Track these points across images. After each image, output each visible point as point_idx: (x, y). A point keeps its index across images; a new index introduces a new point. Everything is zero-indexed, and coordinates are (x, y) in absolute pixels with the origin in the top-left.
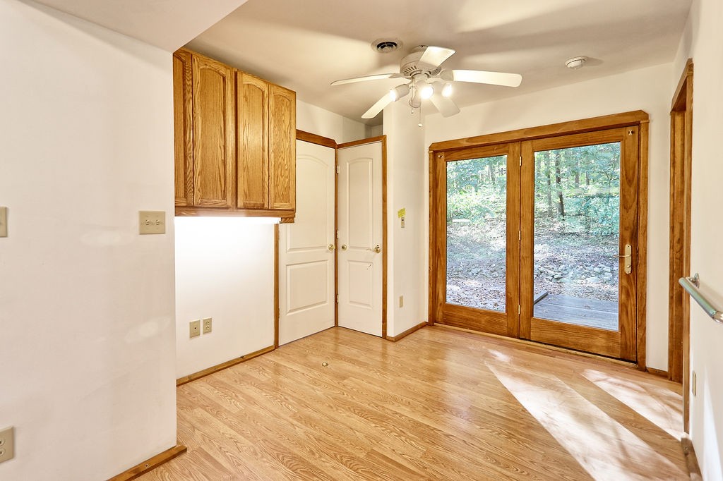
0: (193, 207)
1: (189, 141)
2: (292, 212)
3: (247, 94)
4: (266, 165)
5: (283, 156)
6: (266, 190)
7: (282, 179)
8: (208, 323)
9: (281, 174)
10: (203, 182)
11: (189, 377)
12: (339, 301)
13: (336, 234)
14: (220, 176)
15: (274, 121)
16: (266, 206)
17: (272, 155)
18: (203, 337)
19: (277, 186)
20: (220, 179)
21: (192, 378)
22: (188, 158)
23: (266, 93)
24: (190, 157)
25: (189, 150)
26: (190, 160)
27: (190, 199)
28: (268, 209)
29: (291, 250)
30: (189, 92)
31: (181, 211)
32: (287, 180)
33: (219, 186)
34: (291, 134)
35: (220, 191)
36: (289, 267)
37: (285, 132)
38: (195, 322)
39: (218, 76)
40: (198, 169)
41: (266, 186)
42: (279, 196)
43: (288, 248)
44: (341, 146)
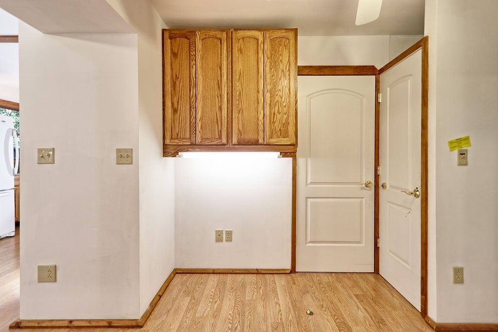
0: (195, 145)
1: (193, 96)
2: (292, 147)
3: (242, 47)
4: (261, 104)
5: (280, 93)
6: (261, 127)
7: (279, 116)
8: (229, 234)
9: (278, 111)
10: (203, 126)
11: (213, 270)
12: (380, 245)
13: (376, 170)
14: (217, 120)
15: (271, 63)
16: (261, 141)
17: (268, 95)
18: (225, 243)
19: (274, 122)
20: (217, 122)
21: (215, 272)
22: (192, 109)
23: (261, 39)
24: (193, 108)
25: (193, 103)
26: (193, 110)
27: (193, 139)
28: (264, 145)
29: (311, 183)
30: (192, 60)
31: (188, 148)
32: (285, 116)
33: (217, 127)
34: (291, 71)
35: (217, 131)
36: (310, 200)
37: (283, 71)
38: (219, 231)
39: (216, 40)
40: (199, 116)
41: (261, 123)
42: (276, 132)
43: (309, 181)
44: (382, 70)
